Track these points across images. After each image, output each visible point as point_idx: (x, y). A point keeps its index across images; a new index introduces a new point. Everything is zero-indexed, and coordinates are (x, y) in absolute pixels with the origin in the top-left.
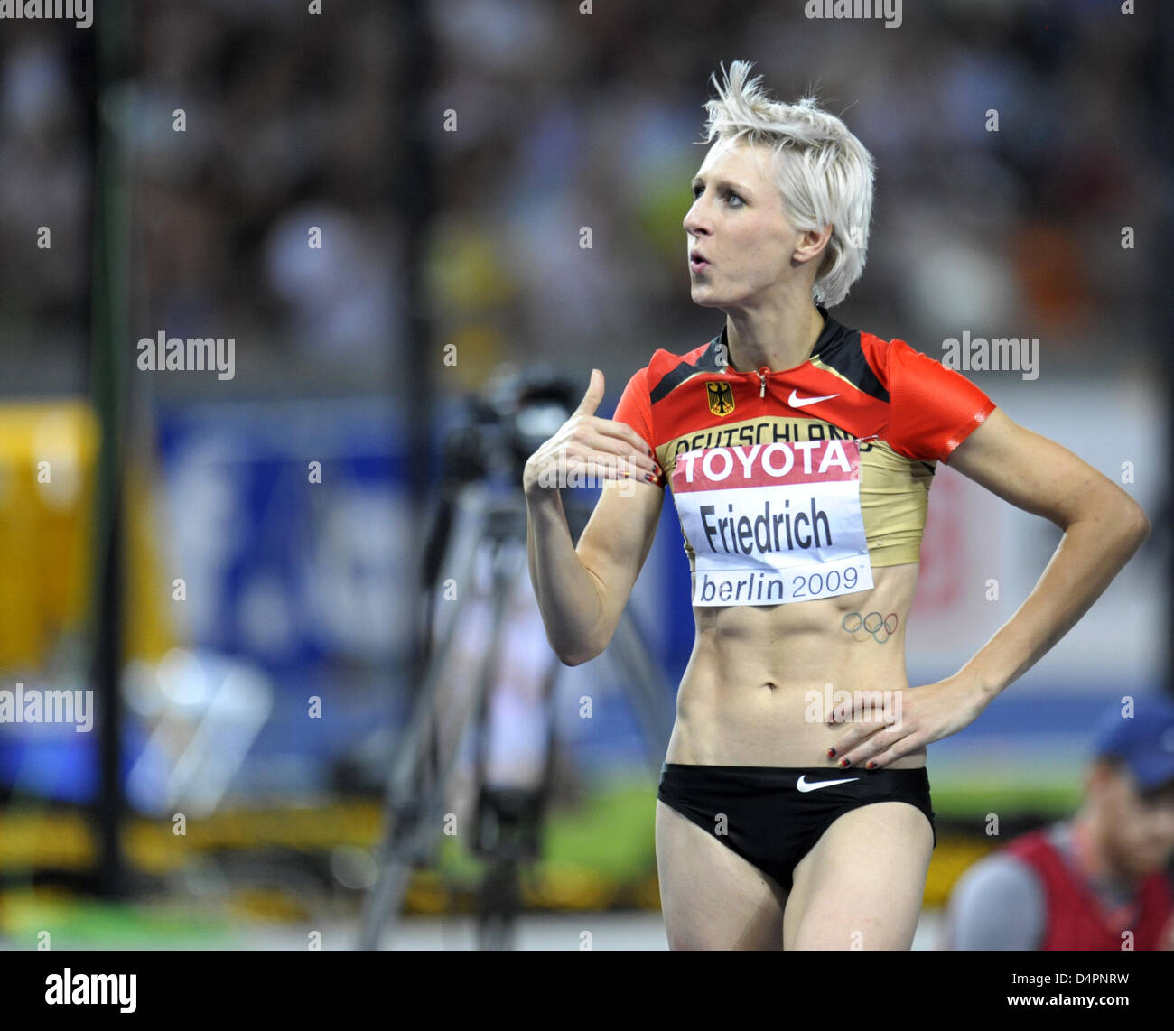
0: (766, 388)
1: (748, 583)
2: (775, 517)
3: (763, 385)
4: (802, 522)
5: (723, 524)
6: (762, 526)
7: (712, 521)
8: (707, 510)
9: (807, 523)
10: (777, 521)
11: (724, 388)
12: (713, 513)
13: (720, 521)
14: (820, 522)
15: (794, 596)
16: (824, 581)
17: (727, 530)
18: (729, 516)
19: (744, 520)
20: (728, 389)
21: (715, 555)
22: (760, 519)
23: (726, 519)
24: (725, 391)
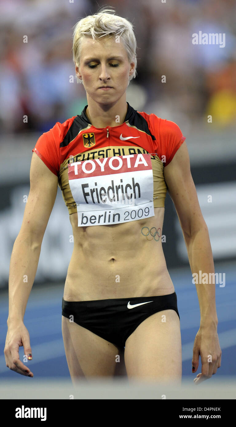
0: (109, 134)
1: (104, 216)
2: (116, 186)
3: (108, 133)
4: (128, 188)
5: (92, 191)
6: (111, 191)
7: (87, 190)
8: (84, 186)
9: (131, 188)
10: (118, 188)
11: (91, 136)
12: (88, 187)
13: (91, 190)
14: (137, 188)
15: (125, 220)
16: (137, 213)
17: (95, 194)
18: (95, 187)
19: (102, 189)
20: (93, 136)
21: (87, 205)
22: (109, 188)
23: (94, 189)
24: (92, 137)
